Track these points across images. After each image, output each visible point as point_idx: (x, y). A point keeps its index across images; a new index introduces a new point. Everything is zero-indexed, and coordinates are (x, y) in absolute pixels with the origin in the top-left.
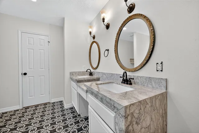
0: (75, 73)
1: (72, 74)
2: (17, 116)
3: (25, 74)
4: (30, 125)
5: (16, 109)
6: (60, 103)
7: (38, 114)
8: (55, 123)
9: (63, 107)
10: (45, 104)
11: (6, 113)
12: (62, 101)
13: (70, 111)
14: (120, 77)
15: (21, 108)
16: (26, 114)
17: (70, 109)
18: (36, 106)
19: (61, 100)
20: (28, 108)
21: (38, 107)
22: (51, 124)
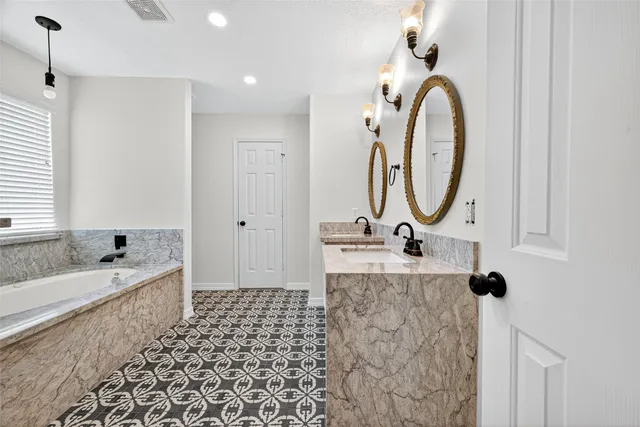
0: (333, 225)
1: (324, 227)
2: (229, 300)
3: (243, 224)
4: (245, 317)
5: (228, 289)
6: (302, 294)
7: (259, 304)
8: (282, 326)
9: (306, 302)
10: (275, 290)
11: (216, 292)
12: (307, 292)
13: (317, 313)
14: (405, 237)
15: (236, 289)
16: (241, 300)
17: (318, 309)
18: (260, 290)
19: (306, 289)
20: (246, 290)
21: (261, 294)
22: (276, 325)
